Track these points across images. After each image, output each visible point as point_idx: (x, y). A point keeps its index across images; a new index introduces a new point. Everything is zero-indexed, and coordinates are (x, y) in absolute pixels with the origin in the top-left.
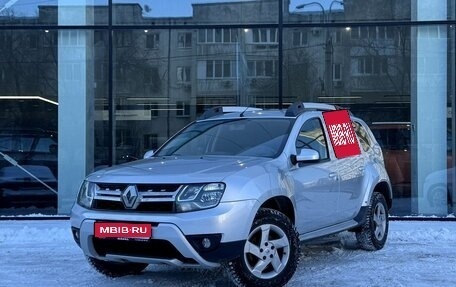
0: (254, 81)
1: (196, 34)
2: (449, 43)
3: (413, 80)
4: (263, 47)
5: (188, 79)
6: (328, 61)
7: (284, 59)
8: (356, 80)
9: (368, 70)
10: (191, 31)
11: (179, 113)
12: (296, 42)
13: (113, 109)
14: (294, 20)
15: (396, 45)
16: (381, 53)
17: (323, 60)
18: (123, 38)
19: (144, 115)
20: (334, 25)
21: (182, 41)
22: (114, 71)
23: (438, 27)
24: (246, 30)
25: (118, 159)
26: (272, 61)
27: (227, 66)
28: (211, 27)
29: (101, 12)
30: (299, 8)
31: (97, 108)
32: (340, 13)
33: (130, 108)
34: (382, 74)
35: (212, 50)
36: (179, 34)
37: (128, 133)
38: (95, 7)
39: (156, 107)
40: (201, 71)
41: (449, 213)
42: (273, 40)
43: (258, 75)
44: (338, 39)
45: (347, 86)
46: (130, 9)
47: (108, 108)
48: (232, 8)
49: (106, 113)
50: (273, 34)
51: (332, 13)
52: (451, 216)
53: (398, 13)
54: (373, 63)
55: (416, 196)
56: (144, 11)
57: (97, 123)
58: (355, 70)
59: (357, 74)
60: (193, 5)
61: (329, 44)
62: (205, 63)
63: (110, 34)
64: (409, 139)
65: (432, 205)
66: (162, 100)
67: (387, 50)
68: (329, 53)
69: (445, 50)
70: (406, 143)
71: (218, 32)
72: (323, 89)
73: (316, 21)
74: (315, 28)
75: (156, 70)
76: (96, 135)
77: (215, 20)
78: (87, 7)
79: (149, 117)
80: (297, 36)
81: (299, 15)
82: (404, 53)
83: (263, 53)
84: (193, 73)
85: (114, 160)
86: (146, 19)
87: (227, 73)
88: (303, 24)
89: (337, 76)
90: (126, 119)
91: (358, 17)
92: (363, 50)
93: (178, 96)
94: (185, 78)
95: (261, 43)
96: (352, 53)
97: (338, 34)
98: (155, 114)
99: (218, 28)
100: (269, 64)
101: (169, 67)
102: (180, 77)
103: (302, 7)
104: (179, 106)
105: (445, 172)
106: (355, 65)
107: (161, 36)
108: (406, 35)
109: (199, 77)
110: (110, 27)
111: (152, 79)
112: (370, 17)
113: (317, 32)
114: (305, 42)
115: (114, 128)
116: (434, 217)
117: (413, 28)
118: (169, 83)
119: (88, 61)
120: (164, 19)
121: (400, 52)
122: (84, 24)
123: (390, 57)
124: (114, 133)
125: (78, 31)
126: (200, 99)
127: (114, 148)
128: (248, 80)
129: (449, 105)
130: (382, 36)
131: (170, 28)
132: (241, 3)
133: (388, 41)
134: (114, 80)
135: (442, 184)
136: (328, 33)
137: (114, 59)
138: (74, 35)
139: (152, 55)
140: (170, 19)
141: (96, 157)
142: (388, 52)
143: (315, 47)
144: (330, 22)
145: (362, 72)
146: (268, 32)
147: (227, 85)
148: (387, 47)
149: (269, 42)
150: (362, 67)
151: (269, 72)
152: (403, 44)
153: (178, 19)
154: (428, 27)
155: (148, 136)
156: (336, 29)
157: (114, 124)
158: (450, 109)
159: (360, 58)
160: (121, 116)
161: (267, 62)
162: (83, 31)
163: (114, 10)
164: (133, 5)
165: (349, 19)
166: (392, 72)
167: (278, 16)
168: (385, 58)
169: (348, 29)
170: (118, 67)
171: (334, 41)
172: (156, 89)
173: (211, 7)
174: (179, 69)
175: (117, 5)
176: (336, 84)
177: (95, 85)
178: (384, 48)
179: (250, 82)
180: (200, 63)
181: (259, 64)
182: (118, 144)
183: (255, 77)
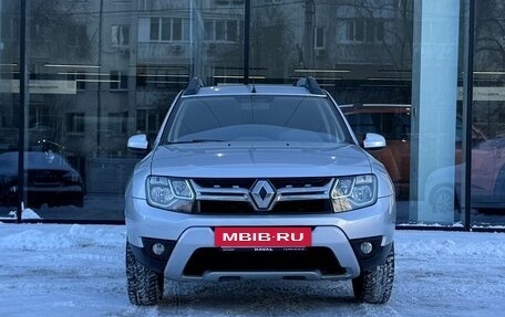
0: (212, 46)
2: (462, 4)
3: (415, 50)
5: (126, 42)
6: (309, 23)
7: (252, 19)
8: (343, 49)
9: (359, 37)
11: (114, 86)
13: (26, 77)
15: (395, 5)
16: (376, 15)
17: (302, 22)
19: (67, 88)
22: (27, 29)
25: (31, 144)
26: (235, 22)
27: (178, 26)
31: (5, 76)
33: (47, 77)
34: (377, 42)
37: (46, 110)
39: (83, 77)
40: (143, 31)
41: (456, 221)
43: (217, 38)
45: (332, 56)
47: (19, 76)
52: (458, 225)
54: (366, 28)
55: (416, 199)
58: (342, 36)
59: (345, 41)
61: (309, 2)
62: (148, 22)
64: (410, 126)
65: (435, 211)
66: (91, 68)
67: (384, 11)
68: (309, 13)
69: (457, 13)
70: (404, 131)
72: (301, 59)
75: (83, 29)
79: (73, 90)
82: (404, 15)
83: (224, 10)
84: (132, 34)
85: (26, 146)
87: (177, 36)
89: (320, 44)
90: (44, 92)
92: (353, 10)
93: (113, 63)
94: (122, 40)
96: (340, 14)
98: (81, 86)
100: (232, 24)
101: (100, 24)
102: (115, 39)
104: (114, 77)
105: (452, 168)
106: (342, 29)
109: (141, 40)
111: (78, 40)
115: (27, 103)
116: (437, 225)
118: (100, 46)
121: (400, 15)
123: (388, 20)
124: (26, 110)
126: (141, 68)
127: (26, 129)
128: (204, 45)
129: (460, 84)
134: (27, 40)
135: (448, 185)
137: (27, 11)
139: (79, 8)
142: (385, 14)
145: (352, 38)
147: (178, 51)
148: (383, 7)
150: (352, 32)
151: (232, 36)
152: (404, 4)
155: (73, 114)
157: (27, 98)
158: (461, 89)
159: (349, 21)
160: (36, 87)
161: (229, 22)
166: (390, 40)
168: (382, 21)
170: (33, 23)
172: (84, 54)
174: (114, 28)
176: (317, 54)
177: (2, 46)
178: (381, 8)
179: (207, 48)
180: (141, 21)
181: (219, 24)
182: (32, 124)
183: (214, 41)
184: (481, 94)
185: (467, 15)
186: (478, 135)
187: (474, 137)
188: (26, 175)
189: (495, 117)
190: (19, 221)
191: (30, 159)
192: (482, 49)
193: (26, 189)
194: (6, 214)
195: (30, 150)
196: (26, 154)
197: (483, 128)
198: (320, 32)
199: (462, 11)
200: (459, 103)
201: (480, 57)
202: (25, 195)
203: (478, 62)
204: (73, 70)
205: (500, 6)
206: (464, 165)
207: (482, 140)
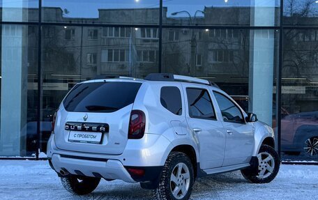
0: (141, 64)
1: (101, 31)
2: (275, 42)
3: (250, 67)
4: (148, 41)
5: (95, 62)
6: (193, 52)
7: (163, 50)
8: (211, 66)
9: (220, 59)
10: (98, 28)
12: (171, 38)
13: (41, 82)
14: (170, 23)
15: (239, 42)
16: (229, 48)
17: (189, 51)
18: (49, 31)
19: (63, 87)
20: (197, 27)
21: (91, 35)
22: (42, 55)
23: (268, 30)
24: (136, 29)
25: (44, 117)
26: (154, 51)
27: (123, 54)
28: (112, 26)
29: (33, 13)
30: (173, 14)
31: (30, 81)
32: (201, 19)
33: (53, 81)
34: (230, 62)
35: (112, 42)
36: (89, 30)
37: (51, 99)
38: (29, 9)
39: (72, 81)
40: (104, 56)
42: (155, 36)
43: (144, 60)
44: (200, 37)
45: (206, 69)
46: (54, 11)
47: (38, 81)
48: (127, 13)
49: (36, 85)
50: (155, 32)
51: (196, 19)
53: (241, 20)
56: (64, 13)
57: (29, 92)
58: (211, 59)
59: (213, 62)
60: (99, 10)
61: (193, 41)
62: (107, 52)
63: (40, 28)
66: (76, 76)
67: (234, 46)
68: (193, 47)
69: (273, 47)
71: (117, 30)
72: (189, 72)
73: (185, 24)
74: (184, 29)
75: (72, 55)
76: (28, 100)
77: (114, 21)
78: (23, 9)
79: (67, 88)
80: (171, 34)
81: (173, 20)
82: (244, 48)
83: (148, 45)
84: (98, 58)
85: (41, 118)
86: (65, 18)
87: (122, 59)
88: (176, 26)
89: (199, 63)
90: (50, 89)
91: (214, 22)
92: (217, 45)
93: (88, 73)
94: (93, 61)
95: (146, 38)
96: (210, 47)
97: (200, 33)
98: (71, 86)
99: (116, 26)
100: (152, 53)
101: (81, 53)
102: (89, 61)
103: (176, 14)
106: (211, 55)
107: (76, 31)
108: (247, 36)
109: (103, 61)
110: (40, 24)
111: (69, 62)
112: (222, 23)
113: (186, 31)
114: (177, 38)
115: (42, 95)
117: (251, 31)
118: (81, 65)
119: (23, 47)
120: (78, 19)
121: (242, 48)
122: (21, 21)
123: (236, 50)
124: (41, 99)
125: (16, 26)
127: (41, 109)
128: (137, 64)
129: (274, 84)
130: (230, 36)
131: (82, 25)
132: (133, 9)
133: (234, 40)
134: (42, 61)
136: (193, 33)
137: (42, 46)
138: (13, 29)
139: (70, 44)
140: (82, 19)
141: (28, 116)
142: (234, 47)
143: (183, 42)
144: (195, 25)
145: (216, 60)
146: (152, 31)
147: (123, 67)
148: (233, 43)
149: (152, 38)
150: (216, 57)
151: (152, 59)
152: (244, 42)
153: (88, 19)
154: (261, 30)
156: (199, 30)
157: (42, 92)
158: (275, 87)
159: (215, 51)
160: (46, 87)
161: (150, 52)
162: (20, 26)
163: (43, 11)
164: (56, 8)
165: (208, 23)
166: (237, 61)
167: (159, 20)
168: (232, 51)
169: (207, 30)
170: (45, 52)
171: (197, 38)
172: (72, 68)
173: (112, 12)
174: (89, 55)
175: (45, 8)
176: (198, 69)
177: (28, 64)
178: (232, 44)
179: (139, 66)
180: (103, 51)
181: (145, 53)
182: (44, 107)
183: (142, 62)
184: (286, 90)
185: (278, 47)
186: (284, 112)
187: (282, 113)
188: (41, 134)
189: (293, 103)
190: (37, 159)
191: (43, 125)
192: (286, 66)
193: (41, 141)
194: (30, 155)
195: (43, 120)
196: (41, 123)
197: (287, 109)
198: (199, 56)
199: (275, 46)
200: (274, 95)
201: (285, 70)
202: (41, 145)
203: (284, 73)
204: (67, 77)
205: (296, 43)
206: (277, 128)
207: (287, 115)
